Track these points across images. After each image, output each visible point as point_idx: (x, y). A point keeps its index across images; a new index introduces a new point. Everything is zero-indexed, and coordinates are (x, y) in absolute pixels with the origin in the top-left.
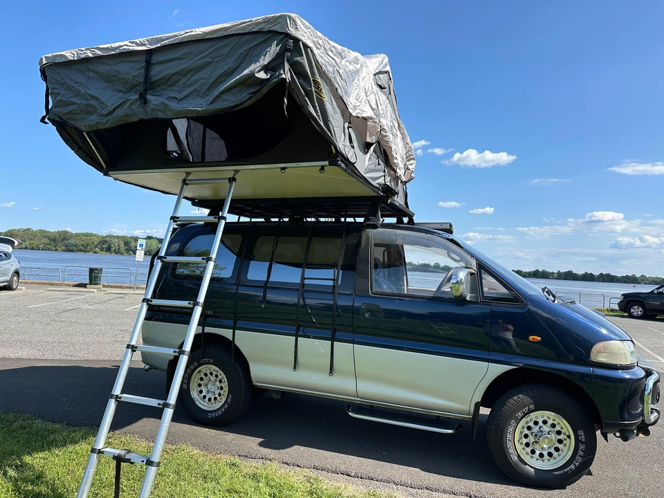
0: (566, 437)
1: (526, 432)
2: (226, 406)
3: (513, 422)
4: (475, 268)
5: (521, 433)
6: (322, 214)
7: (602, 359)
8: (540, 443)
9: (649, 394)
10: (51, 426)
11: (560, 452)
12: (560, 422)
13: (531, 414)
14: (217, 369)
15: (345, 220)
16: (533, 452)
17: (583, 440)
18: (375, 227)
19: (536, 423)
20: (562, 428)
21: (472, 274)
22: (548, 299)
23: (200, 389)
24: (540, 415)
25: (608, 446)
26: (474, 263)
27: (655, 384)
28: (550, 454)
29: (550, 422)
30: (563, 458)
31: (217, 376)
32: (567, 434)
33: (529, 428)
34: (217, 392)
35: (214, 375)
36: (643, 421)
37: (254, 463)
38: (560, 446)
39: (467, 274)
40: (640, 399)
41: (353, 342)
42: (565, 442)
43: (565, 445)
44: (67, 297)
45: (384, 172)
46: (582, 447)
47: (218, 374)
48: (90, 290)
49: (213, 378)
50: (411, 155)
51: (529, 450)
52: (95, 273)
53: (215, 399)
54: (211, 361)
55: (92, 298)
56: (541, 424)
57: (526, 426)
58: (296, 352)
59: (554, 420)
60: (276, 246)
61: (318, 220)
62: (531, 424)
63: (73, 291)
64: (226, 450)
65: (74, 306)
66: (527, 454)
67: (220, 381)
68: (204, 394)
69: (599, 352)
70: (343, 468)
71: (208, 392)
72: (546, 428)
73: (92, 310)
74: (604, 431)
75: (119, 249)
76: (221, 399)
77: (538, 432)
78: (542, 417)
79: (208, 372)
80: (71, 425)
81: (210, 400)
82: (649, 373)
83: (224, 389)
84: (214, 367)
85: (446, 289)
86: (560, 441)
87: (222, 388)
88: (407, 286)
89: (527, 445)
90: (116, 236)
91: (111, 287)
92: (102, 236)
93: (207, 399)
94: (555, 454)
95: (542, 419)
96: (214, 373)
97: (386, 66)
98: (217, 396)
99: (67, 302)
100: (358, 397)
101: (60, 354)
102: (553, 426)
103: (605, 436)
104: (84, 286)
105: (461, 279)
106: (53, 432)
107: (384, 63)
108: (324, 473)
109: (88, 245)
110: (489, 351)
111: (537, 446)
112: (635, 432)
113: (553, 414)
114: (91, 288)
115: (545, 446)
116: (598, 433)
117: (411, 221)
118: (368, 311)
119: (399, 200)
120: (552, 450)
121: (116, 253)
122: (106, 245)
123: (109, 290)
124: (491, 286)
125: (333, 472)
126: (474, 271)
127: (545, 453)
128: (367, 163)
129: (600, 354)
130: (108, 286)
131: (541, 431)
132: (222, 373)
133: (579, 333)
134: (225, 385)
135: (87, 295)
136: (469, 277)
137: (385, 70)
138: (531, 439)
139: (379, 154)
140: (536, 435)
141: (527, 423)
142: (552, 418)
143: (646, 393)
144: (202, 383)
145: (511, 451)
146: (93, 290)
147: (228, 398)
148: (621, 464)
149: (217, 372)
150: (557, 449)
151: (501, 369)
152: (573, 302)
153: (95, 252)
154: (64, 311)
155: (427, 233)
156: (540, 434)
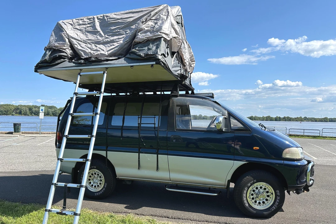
0: (271, 194)
1: (252, 192)
2: (104, 189)
3: (246, 189)
4: (227, 115)
5: (250, 193)
6: (147, 90)
7: (288, 156)
8: (259, 197)
9: (309, 172)
10: (14, 204)
11: (268, 201)
12: (268, 187)
13: (255, 184)
14: (98, 171)
15: (161, 93)
16: (256, 202)
17: (279, 195)
18: (176, 96)
19: (257, 188)
20: (269, 190)
21: (225, 118)
22: (262, 129)
23: (89, 181)
24: (259, 184)
25: (290, 197)
26: (226, 112)
27: (312, 167)
28: (263, 202)
29: (264, 187)
30: (270, 203)
31: (98, 175)
32: (271, 192)
33: (254, 191)
34: (99, 183)
35: (97, 174)
36: (306, 184)
37: (121, 215)
38: (268, 198)
39: (223, 118)
40: (305, 174)
41: (168, 154)
42: (270, 196)
43: (270, 198)
44: (3, 139)
45: (181, 67)
46: (278, 198)
47: (99, 174)
48: (15, 135)
49: (96, 176)
50: (193, 59)
51: (253, 201)
52: (17, 126)
53: (98, 186)
54: (95, 167)
55: (18, 139)
56: (259, 188)
57: (252, 190)
58: (139, 161)
59: (265, 186)
60: (126, 107)
61: (144, 94)
62: (255, 189)
63: (6, 136)
64: (106, 210)
65: (8, 144)
66: (253, 203)
67: (100, 177)
68: (92, 183)
69: (287, 153)
70: (165, 215)
71: (94, 183)
72: (262, 191)
73: (19, 146)
74: (288, 190)
75: (26, 112)
76: (101, 186)
77: (258, 192)
78: (260, 185)
79: (94, 173)
80: (24, 203)
81: (95, 186)
82: (309, 162)
83: (103, 181)
84: (96, 170)
85: (213, 126)
86: (268, 196)
87: (101, 180)
88: (191, 126)
89: (253, 199)
90: (24, 106)
91: (26, 133)
92: (16, 106)
93: (94, 186)
94: (266, 202)
95: (260, 186)
96: (97, 173)
97: (180, 12)
98: (99, 184)
99: (4, 142)
100: (170, 181)
101: (8, 169)
102: (265, 189)
103: (289, 192)
104: (11, 133)
105: (221, 121)
106: (16, 206)
107: (179, 11)
108: (156, 217)
109: (8, 111)
110: (234, 155)
111: (257, 199)
112: (303, 190)
113: (265, 183)
114: (15, 134)
115: (261, 198)
116: (286, 191)
117: (193, 93)
118: (175, 139)
119: (187, 82)
120: (264, 200)
121: (25, 115)
122: (19, 111)
123: (26, 135)
124: (234, 123)
125: (160, 217)
126: (226, 117)
127: (261, 202)
128: (173, 63)
129: (287, 154)
130: (25, 133)
131: (259, 192)
132: (101, 173)
133: (277, 145)
134: (103, 179)
135: (14, 138)
136: (224, 120)
137: (180, 14)
138: (255, 196)
139: (178, 58)
140: (257, 194)
141: (253, 188)
142: (264, 185)
143: (308, 171)
144: (90, 178)
145: (246, 202)
146: (17, 135)
147: (105, 185)
148: (296, 206)
149: (98, 172)
150: (267, 200)
151: (240, 163)
152: (274, 130)
153: (13, 115)
154: (4, 147)
155: (203, 99)
156: (259, 193)
